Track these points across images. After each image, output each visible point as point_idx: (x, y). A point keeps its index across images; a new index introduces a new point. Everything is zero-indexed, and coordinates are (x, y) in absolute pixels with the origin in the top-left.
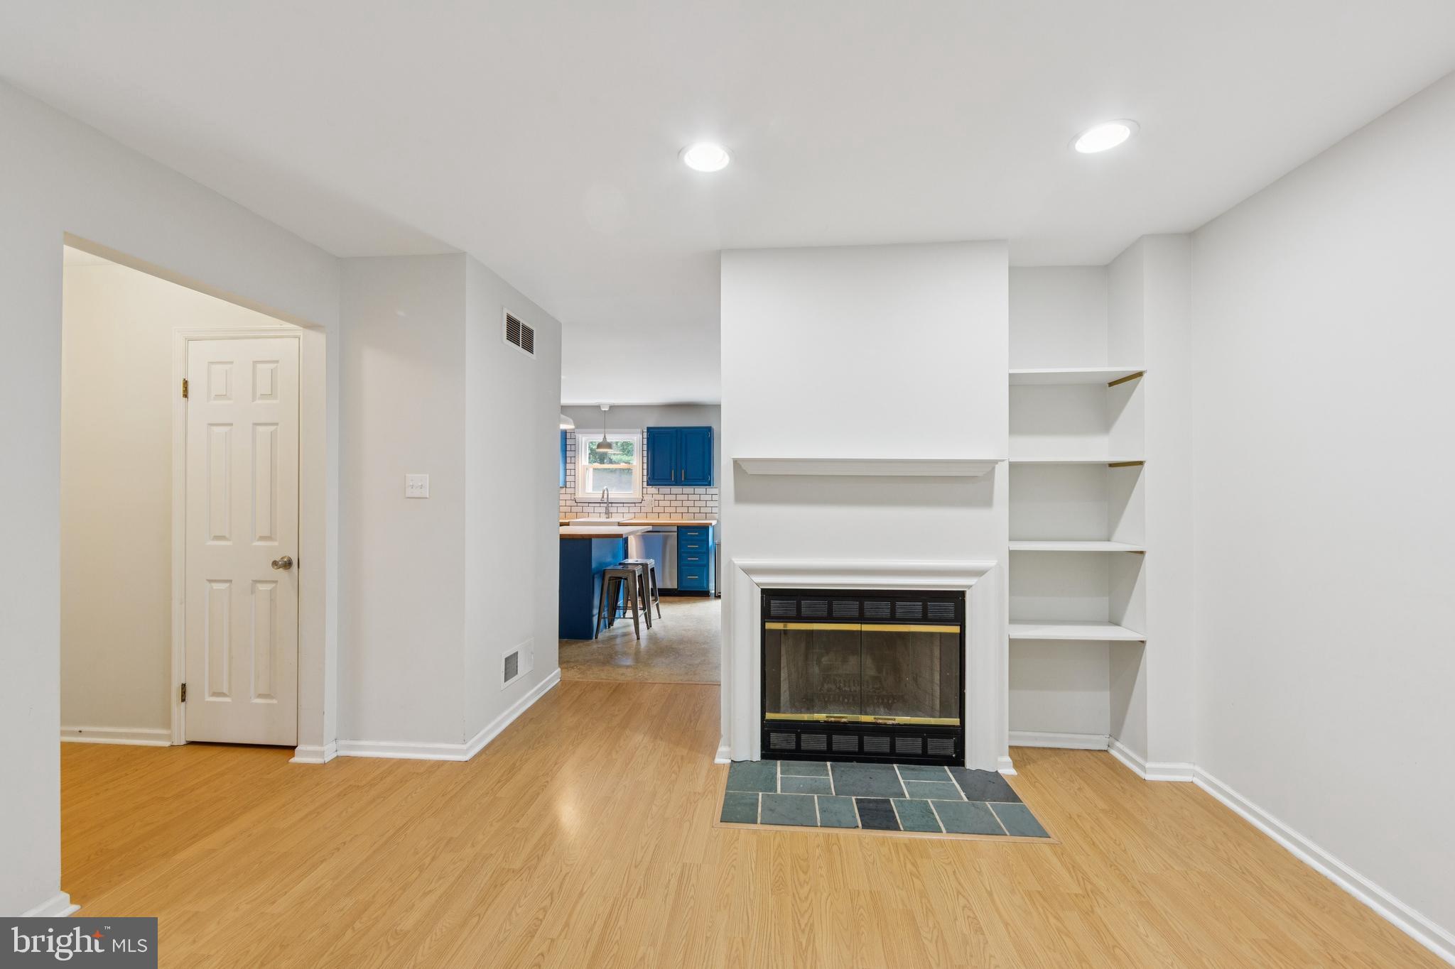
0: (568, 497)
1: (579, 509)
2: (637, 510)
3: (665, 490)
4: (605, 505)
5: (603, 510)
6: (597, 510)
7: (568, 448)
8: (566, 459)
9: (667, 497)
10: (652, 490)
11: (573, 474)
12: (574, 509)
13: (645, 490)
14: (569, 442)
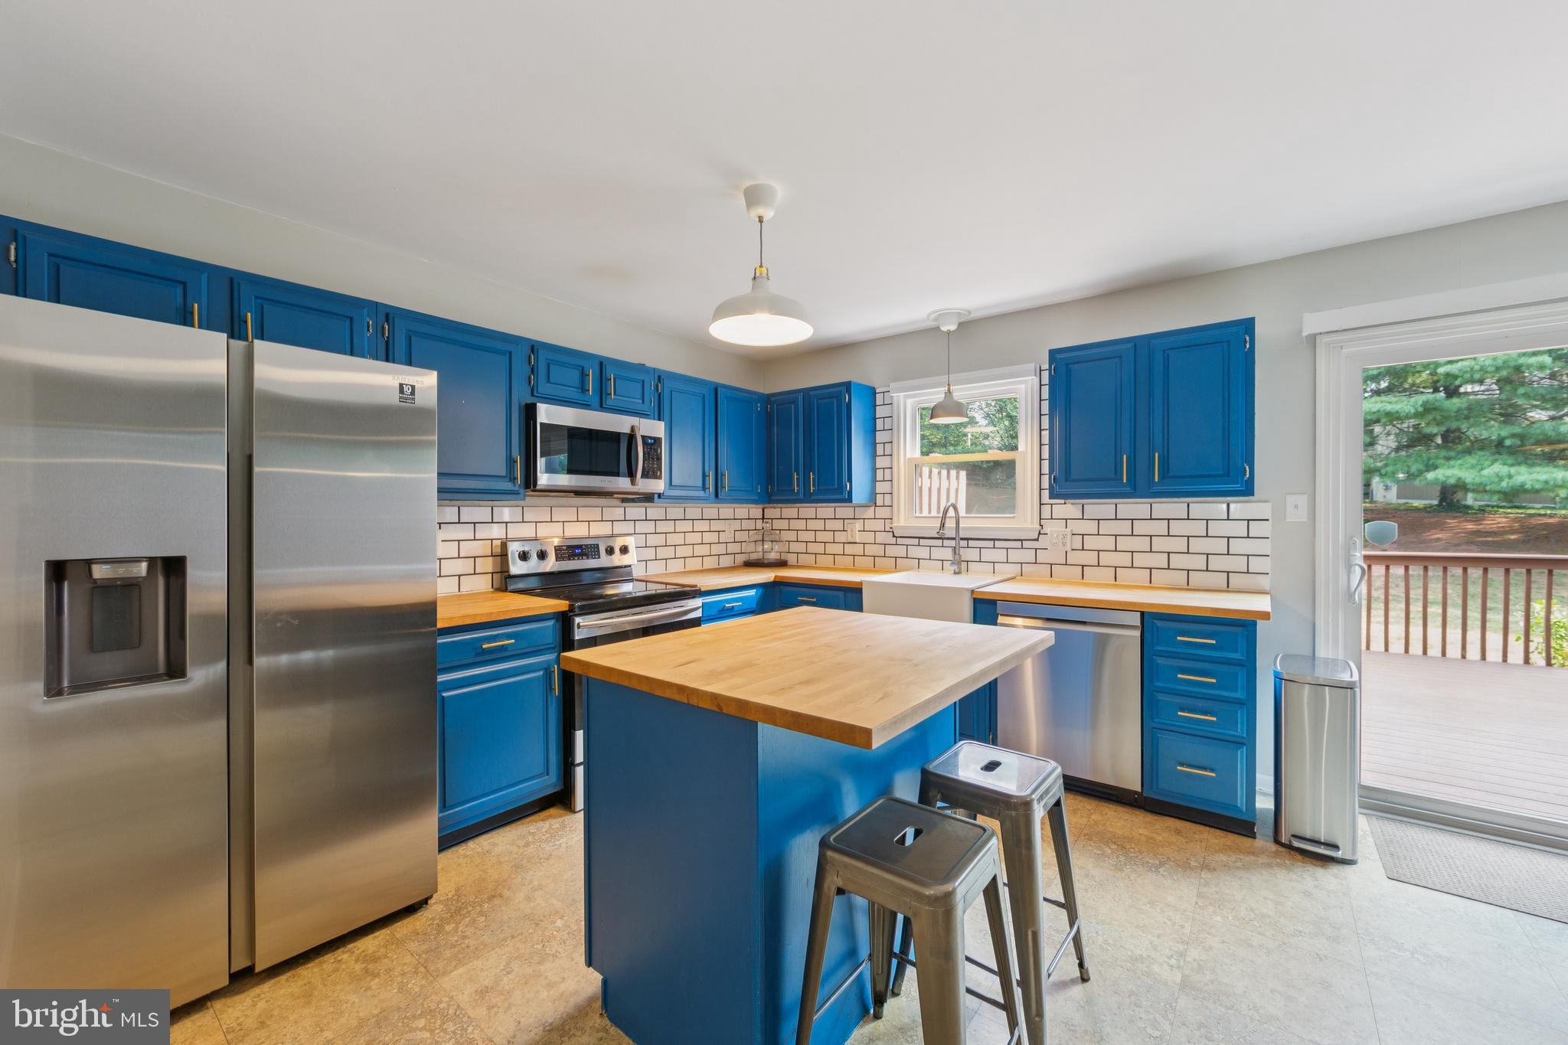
0: (878, 525)
1: (900, 551)
2: (1029, 556)
3: (1102, 508)
4: (953, 543)
5: (948, 554)
6: (938, 553)
7: (879, 424)
8: (875, 447)
9: (1107, 527)
10: (1067, 509)
11: (887, 477)
12: (892, 551)
13: (1046, 509)
14: (880, 412)
